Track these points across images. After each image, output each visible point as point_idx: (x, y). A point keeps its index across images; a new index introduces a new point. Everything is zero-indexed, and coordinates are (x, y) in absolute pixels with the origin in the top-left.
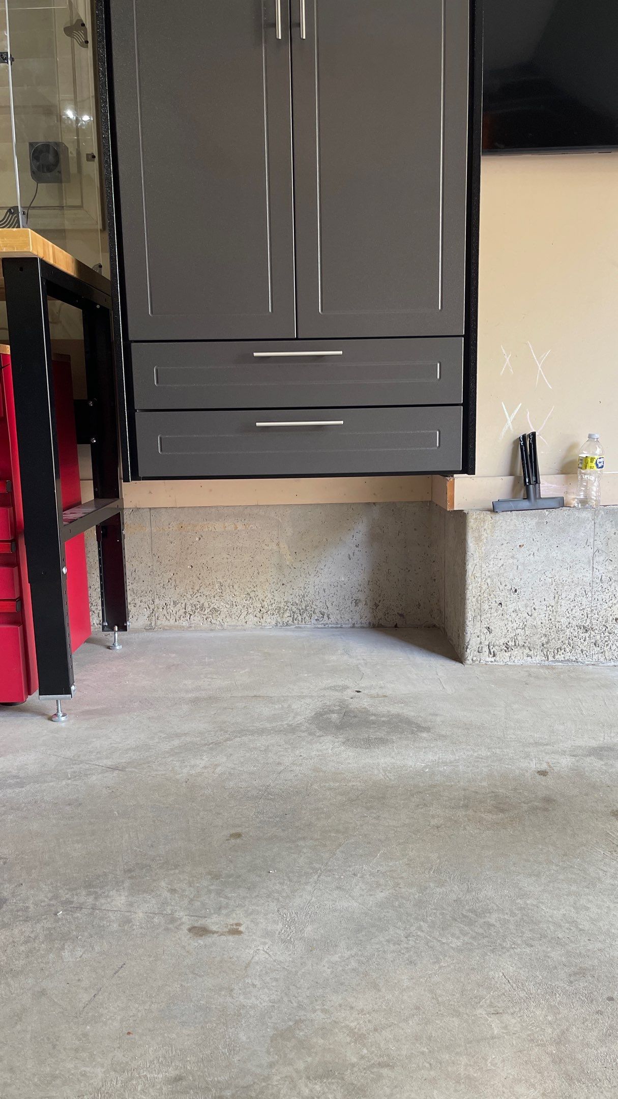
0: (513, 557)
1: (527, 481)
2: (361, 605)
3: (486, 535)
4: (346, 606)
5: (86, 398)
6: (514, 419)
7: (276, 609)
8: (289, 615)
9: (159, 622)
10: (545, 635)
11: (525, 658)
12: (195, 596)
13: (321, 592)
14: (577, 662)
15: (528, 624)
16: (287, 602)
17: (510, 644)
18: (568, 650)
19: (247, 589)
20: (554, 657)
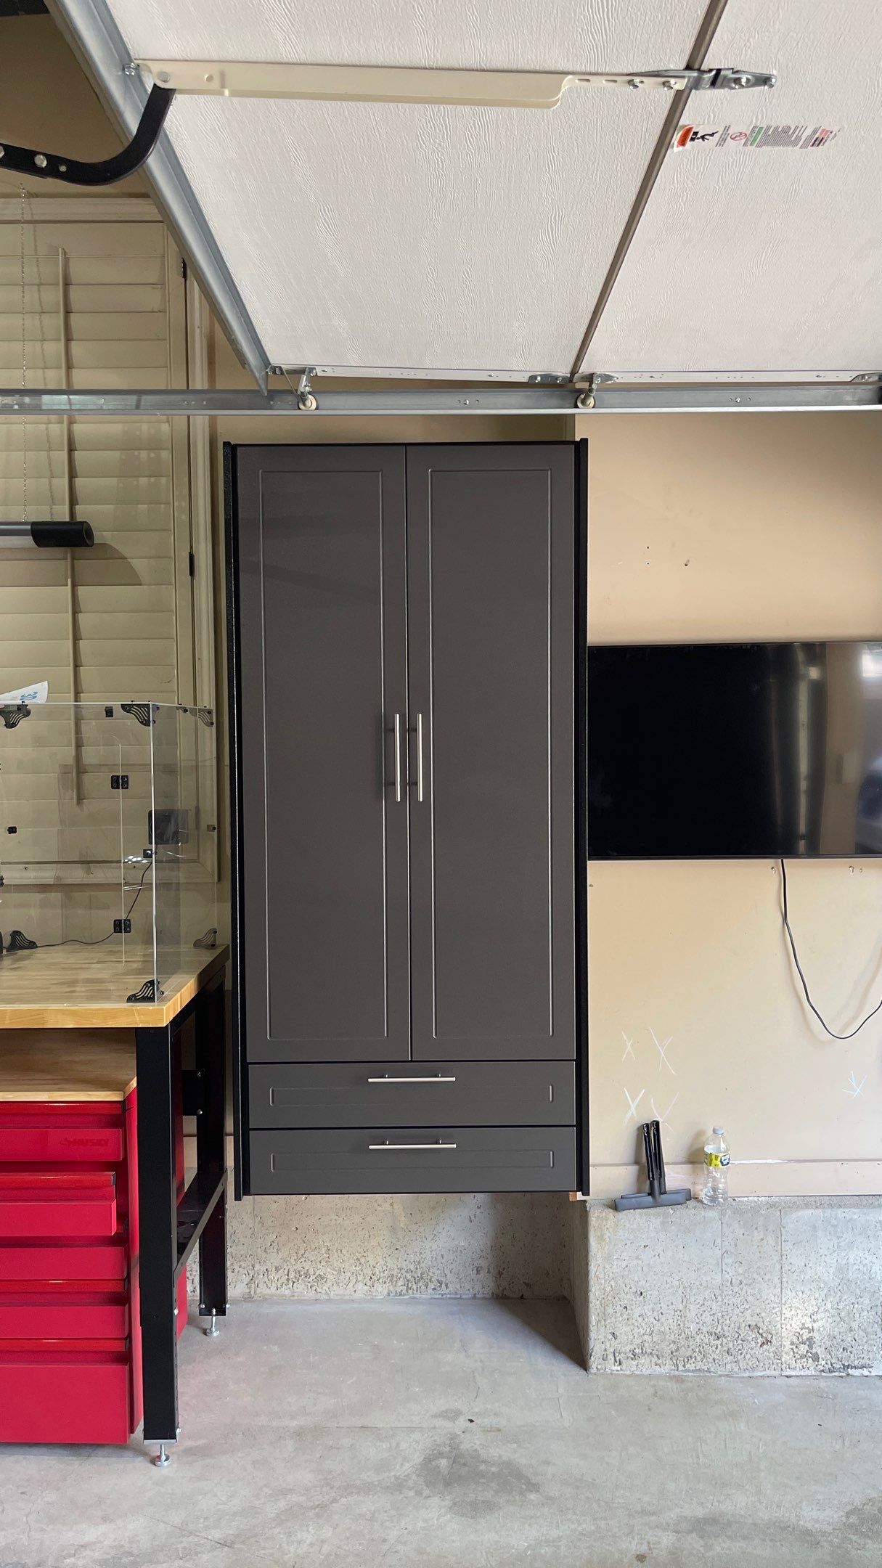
0: (637, 1258)
1: (651, 1176)
2: (482, 1274)
3: (609, 1235)
4: (467, 1274)
5: (193, 1067)
6: (638, 1105)
7: (388, 1277)
8: (403, 1284)
9: (258, 1290)
10: (674, 1342)
11: (653, 1367)
12: (300, 1261)
13: (439, 1257)
14: (710, 1372)
15: (656, 1329)
16: (400, 1269)
17: (638, 1351)
18: (699, 1358)
19: (357, 1254)
20: (684, 1366)
